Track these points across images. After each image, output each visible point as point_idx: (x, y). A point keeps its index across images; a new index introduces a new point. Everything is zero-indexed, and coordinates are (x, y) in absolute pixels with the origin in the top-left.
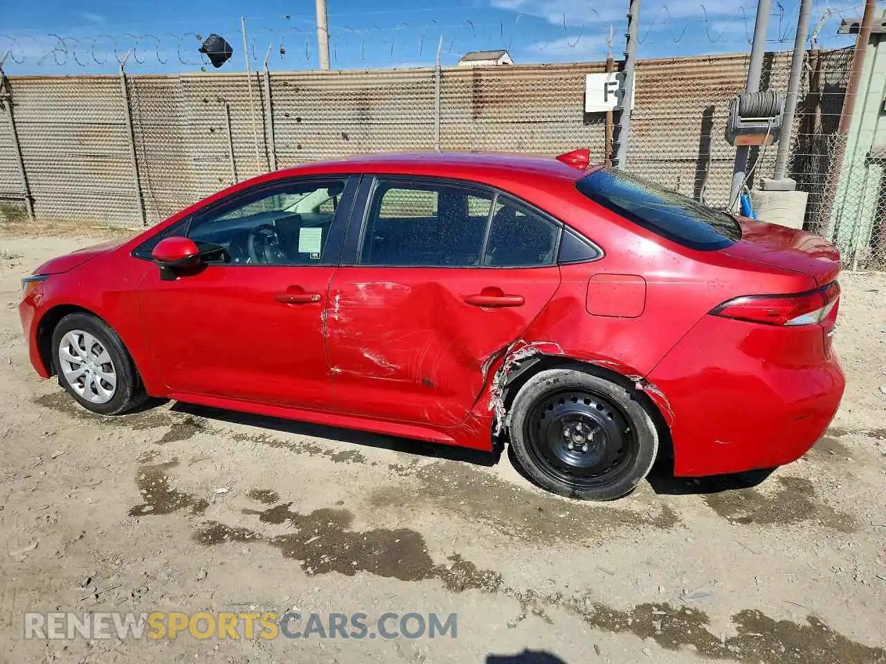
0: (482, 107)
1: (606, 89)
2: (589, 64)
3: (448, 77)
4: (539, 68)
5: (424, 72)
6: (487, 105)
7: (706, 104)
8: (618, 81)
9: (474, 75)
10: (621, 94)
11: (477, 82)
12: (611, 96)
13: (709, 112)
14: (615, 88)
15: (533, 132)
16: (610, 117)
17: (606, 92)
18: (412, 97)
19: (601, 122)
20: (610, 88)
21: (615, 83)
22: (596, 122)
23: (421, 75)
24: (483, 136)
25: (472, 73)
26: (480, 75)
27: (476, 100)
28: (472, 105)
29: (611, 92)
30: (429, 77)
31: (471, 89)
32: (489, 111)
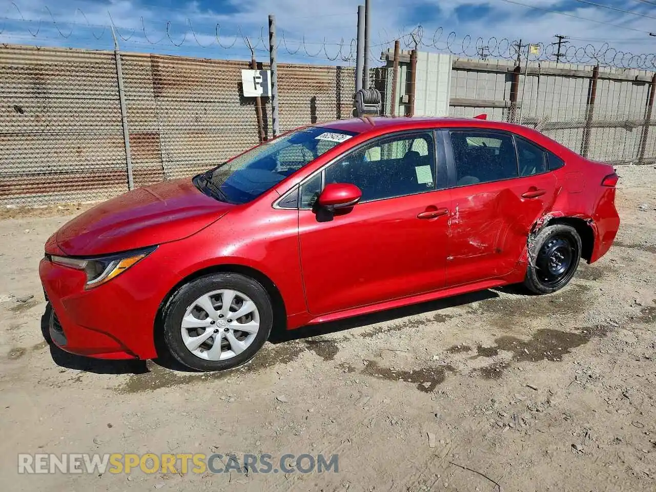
0: (162, 88)
1: (255, 81)
2: (240, 63)
3: (127, 60)
4: (203, 61)
5: (105, 54)
6: (166, 86)
7: (311, 95)
8: (261, 77)
9: (152, 61)
10: (264, 85)
11: (155, 67)
12: (258, 86)
13: (313, 100)
14: (260, 81)
15: (205, 109)
16: (259, 101)
17: (256, 83)
18: (92, 75)
19: (253, 104)
20: (257, 80)
21: (260, 78)
22: (249, 104)
23: (102, 56)
24: (166, 111)
25: (149, 59)
26: (158, 62)
27: (156, 82)
28: (152, 85)
29: (258, 83)
30: (109, 59)
31: (150, 73)
32: (170, 92)
